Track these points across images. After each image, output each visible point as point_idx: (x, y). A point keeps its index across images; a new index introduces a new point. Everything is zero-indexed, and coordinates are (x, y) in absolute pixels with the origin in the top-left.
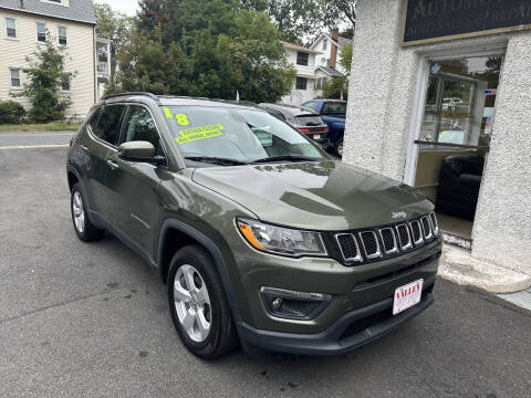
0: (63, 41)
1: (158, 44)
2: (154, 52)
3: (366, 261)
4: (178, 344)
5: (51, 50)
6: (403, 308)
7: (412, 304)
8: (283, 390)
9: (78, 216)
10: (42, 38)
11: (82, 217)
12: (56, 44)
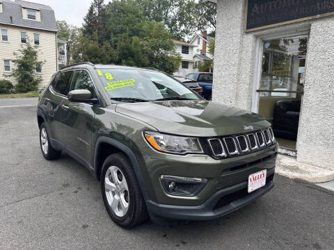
0: (37, 42)
1: (96, 43)
2: (93, 47)
3: (229, 157)
4: (108, 220)
5: (29, 48)
6: (254, 189)
7: (260, 186)
8: (178, 246)
9: (44, 144)
10: (24, 41)
11: (47, 144)
12: (33, 44)
